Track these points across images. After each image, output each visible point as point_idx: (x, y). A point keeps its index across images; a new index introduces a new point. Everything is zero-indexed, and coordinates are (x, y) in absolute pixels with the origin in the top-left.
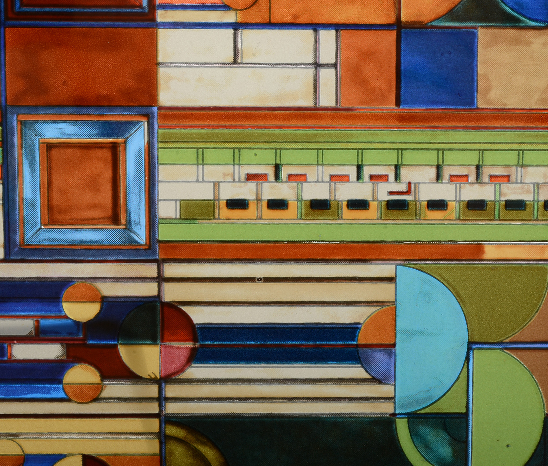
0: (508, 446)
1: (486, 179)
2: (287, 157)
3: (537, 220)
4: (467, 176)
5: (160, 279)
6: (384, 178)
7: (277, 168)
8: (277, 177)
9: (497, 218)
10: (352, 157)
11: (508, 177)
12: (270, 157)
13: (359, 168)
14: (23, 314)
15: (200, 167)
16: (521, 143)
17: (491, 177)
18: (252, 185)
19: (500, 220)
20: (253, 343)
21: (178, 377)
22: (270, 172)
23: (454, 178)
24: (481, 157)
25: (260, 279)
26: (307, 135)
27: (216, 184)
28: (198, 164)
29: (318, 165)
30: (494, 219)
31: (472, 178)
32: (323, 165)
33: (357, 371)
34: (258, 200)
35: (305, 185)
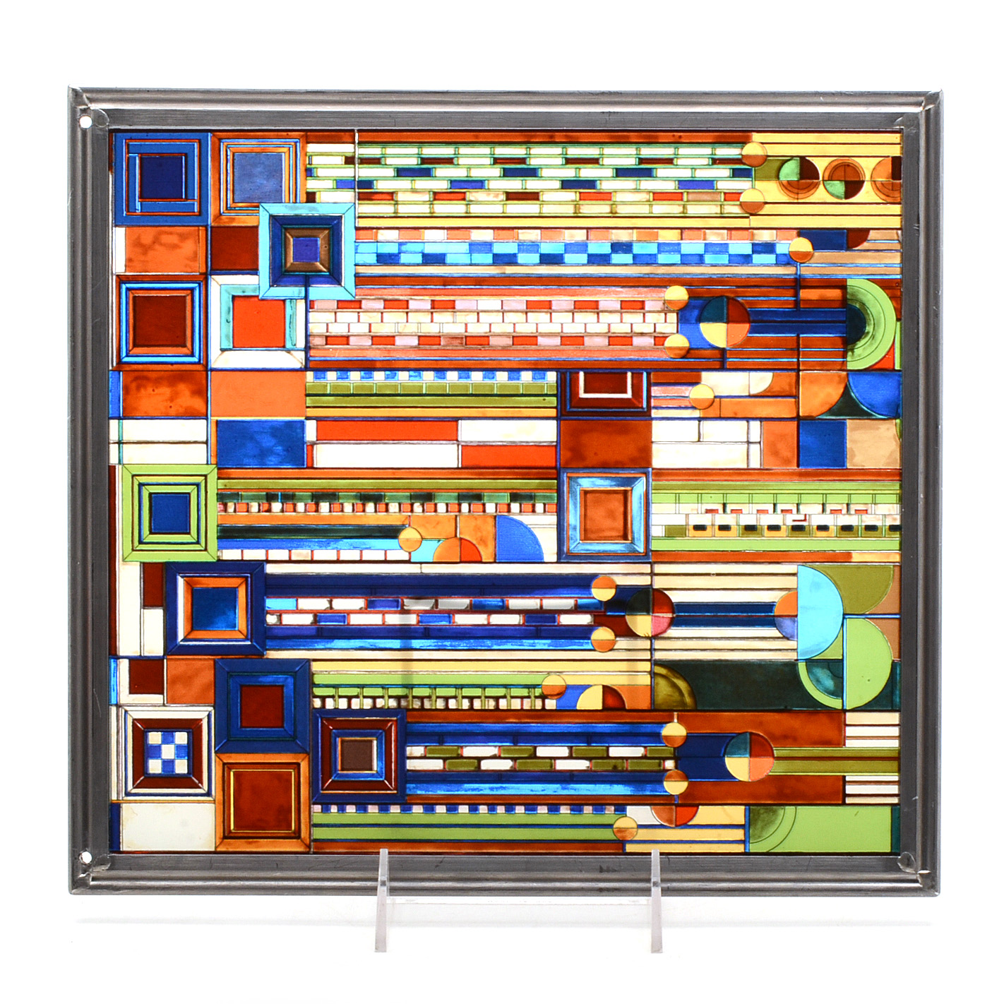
0: (869, 680)
1: (852, 512)
2: (730, 498)
3: (885, 537)
4: (841, 510)
5: (652, 574)
6: (790, 511)
7: (724, 505)
8: (724, 511)
9: (860, 535)
10: (770, 498)
11: (866, 510)
12: (719, 498)
13: (775, 505)
14: (567, 596)
15: (677, 505)
16: (874, 490)
17: (856, 510)
18: (709, 515)
19: (861, 537)
20: (709, 614)
21: (662, 635)
22: (720, 508)
23: (833, 512)
24: (850, 499)
25: (713, 574)
26: (743, 485)
27: (687, 515)
28: (676, 503)
29: (749, 503)
30: (858, 537)
31: (844, 511)
32: (752, 503)
33: (772, 632)
34: (713, 525)
35: (741, 515)
